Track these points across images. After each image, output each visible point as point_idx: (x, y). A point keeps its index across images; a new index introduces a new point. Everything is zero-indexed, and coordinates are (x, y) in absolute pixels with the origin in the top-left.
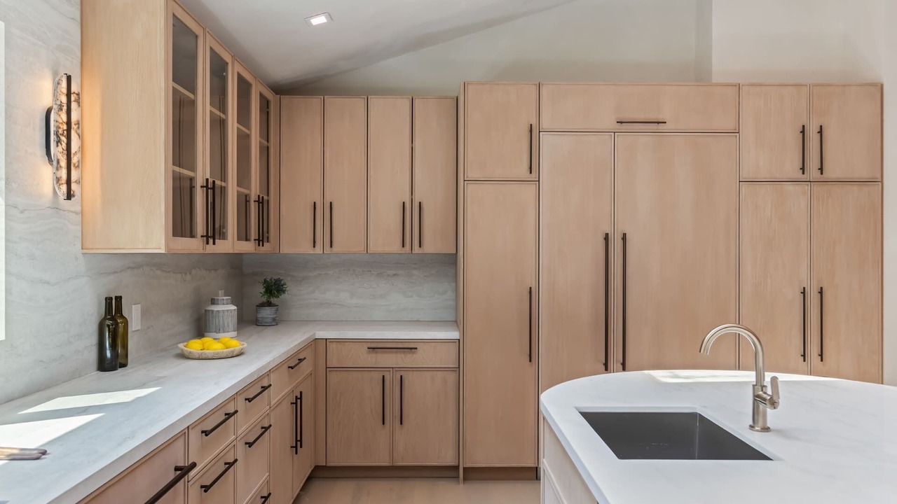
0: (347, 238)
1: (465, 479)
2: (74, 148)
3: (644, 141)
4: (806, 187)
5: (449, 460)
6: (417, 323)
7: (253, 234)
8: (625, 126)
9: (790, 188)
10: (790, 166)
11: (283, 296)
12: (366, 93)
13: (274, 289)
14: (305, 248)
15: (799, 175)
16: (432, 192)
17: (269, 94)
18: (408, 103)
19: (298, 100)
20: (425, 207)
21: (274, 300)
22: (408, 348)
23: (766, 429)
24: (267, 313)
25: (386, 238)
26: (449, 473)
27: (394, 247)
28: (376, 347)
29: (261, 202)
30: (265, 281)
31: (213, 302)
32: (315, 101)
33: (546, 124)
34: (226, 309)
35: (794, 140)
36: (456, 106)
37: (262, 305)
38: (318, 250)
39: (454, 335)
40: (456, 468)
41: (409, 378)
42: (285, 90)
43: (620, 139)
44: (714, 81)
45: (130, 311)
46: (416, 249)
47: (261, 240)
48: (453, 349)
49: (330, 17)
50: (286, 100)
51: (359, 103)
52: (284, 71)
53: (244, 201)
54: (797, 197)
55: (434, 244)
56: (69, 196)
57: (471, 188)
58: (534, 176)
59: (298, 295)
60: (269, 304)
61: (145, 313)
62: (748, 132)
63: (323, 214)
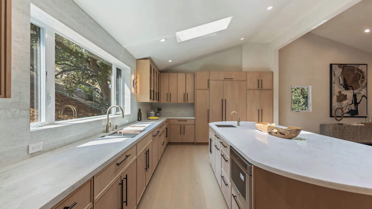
0: (173, 100)
1: (196, 145)
3: (229, 82)
4: (259, 91)
5: (193, 141)
6: (186, 116)
7: (157, 99)
8: (226, 80)
10: (256, 87)
11: (161, 111)
12: (177, 72)
13: (159, 109)
14: (165, 102)
15: (258, 89)
16: (190, 91)
17: (159, 73)
18: (185, 74)
19: (164, 74)
20: (188, 94)
21: (159, 112)
22: (185, 120)
23: (239, 125)
24: (158, 114)
25: (181, 100)
26: (193, 144)
27: (183, 102)
28: (179, 120)
29: (158, 93)
30: (158, 108)
31: (151, 111)
32: (167, 74)
33: (211, 79)
34: (153, 113)
35: (256, 82)
36: (194, 75)
37: (157, 113)
38: (168, 102)
39: (194, 118)
40: (194, 143)
41: (185, 126)
42: (161, 72)
43: (225, 82)
44: (243, 71)
46: (187, 102)
47: (158, 100)
48: (194, 120)
49: (172, 60)
50: (162, 74)
51: (175, 74)
52: (161, 68)
53: (156, 93)
54: (257, 92)
55: (190, 101)
57: (197, 91)
58: (209, 88)
59: (163, 111)
60: (158, 112)
62: (248, 80)
63: (169, 96)
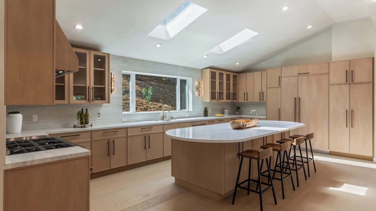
0: (250, 100)
2: (200, 89)
3: (305, 78)
4: (348, 85)
7: (231, 99)
8: (301, 75)
9: (343, 86)
10: (344, 80)
13: (239, 108)
14: (243, 101)
15: (346, 83)
19: (242, 74)
20: (264, 93)
25: (257, 99)
27: (258, 101)
30: (236, 107)
31: (225, 110)
33: (282, 76)
34: (227, 111)
35: (344, 74)
37: (236, 111)
38: (245, 101)
39: (265, 117)
42: (240, 72)
43: (299, 78)
45: (209, 110)
46: (263, 101)
47: (234, 100)
49: (239, 63)
50: (240, 74)
51: (252, 74)
54: (346, 88)
56: (199, 95)
57: (268, 89)
58: (280, 86)
59: (242, 109)
60: (238, 111)
61: (212, 110)
62: (331, 73)
63: (246, 95)
